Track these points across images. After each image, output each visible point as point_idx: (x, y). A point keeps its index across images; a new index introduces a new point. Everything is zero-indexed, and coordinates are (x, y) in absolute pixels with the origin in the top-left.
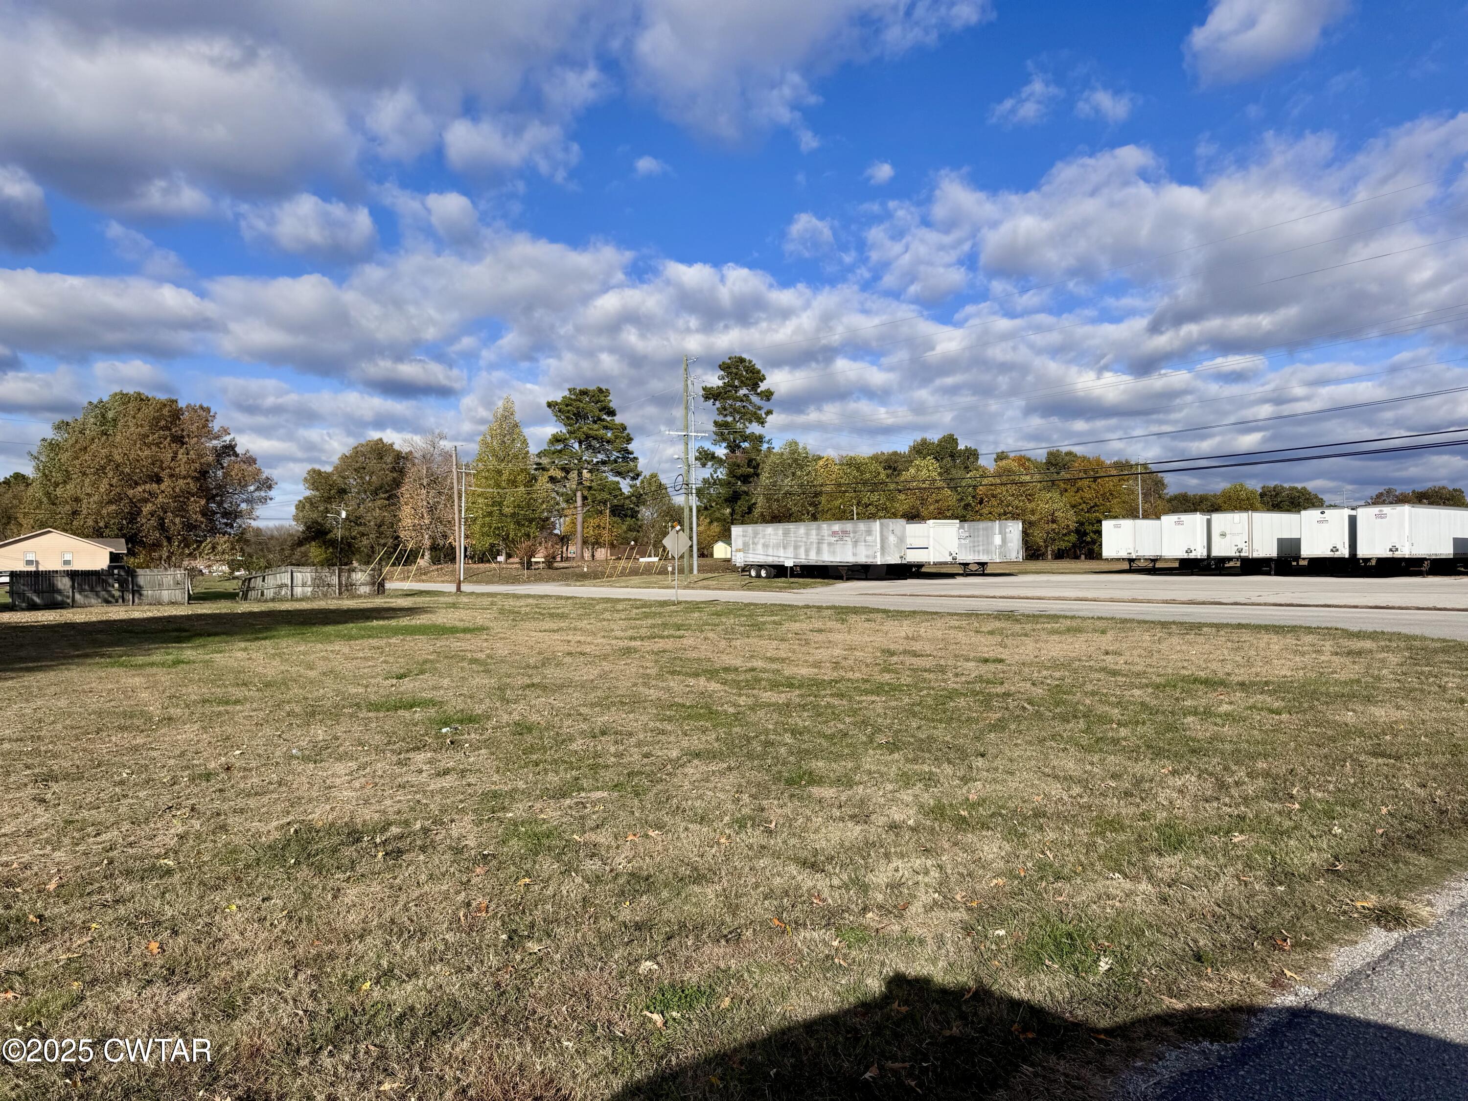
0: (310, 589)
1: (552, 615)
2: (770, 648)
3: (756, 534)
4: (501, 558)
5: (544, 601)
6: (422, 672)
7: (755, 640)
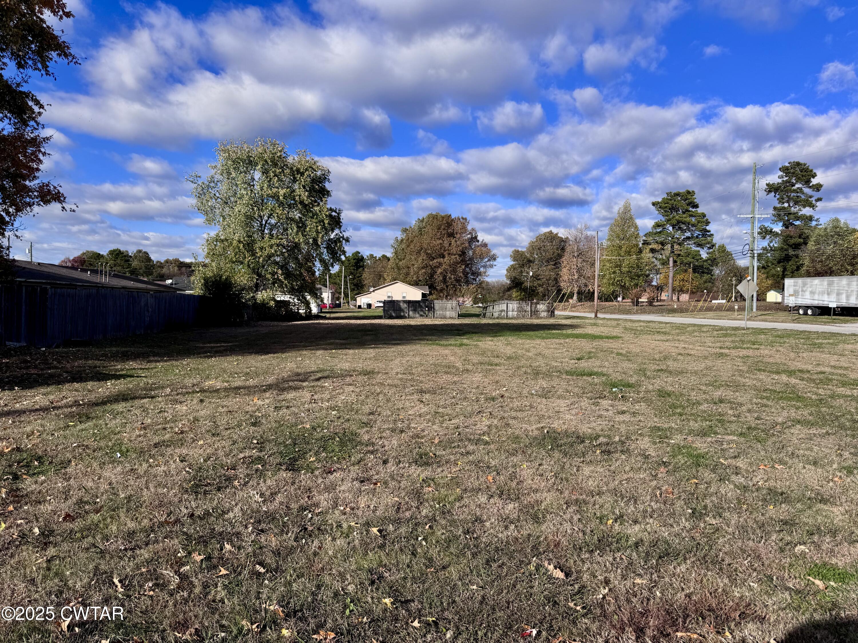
0: (516, 313)
1: (658, 332)
2: (833, 360)
3: (804, 284)
4: (620, 299)
5: (651, 324)
6: (590, 358)
7: (818, 354)
